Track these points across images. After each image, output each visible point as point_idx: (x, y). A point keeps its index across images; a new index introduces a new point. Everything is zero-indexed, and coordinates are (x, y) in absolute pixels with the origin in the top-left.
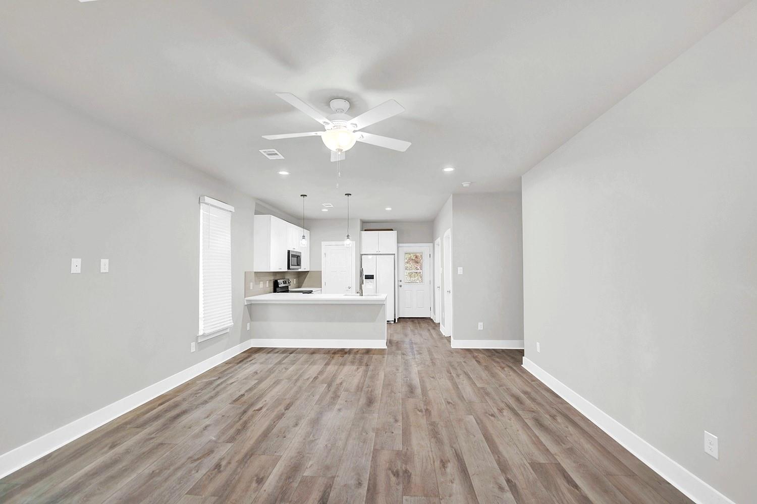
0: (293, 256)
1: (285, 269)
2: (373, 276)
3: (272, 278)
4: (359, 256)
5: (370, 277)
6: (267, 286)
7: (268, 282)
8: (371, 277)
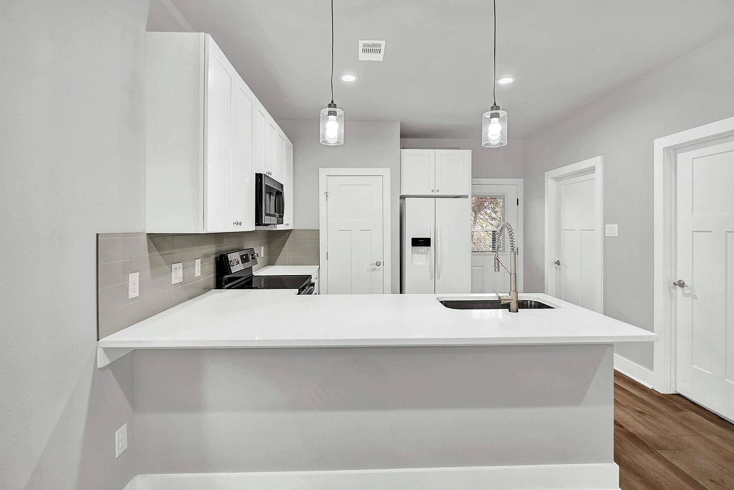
0: (270, 191)
1: (249, 225)
2: (429, 239)
3: (211, 249)
4: (398, 201)
5: (421, 242)
6: (198, 273)
7: (198, 261)
8: (426, 242)
